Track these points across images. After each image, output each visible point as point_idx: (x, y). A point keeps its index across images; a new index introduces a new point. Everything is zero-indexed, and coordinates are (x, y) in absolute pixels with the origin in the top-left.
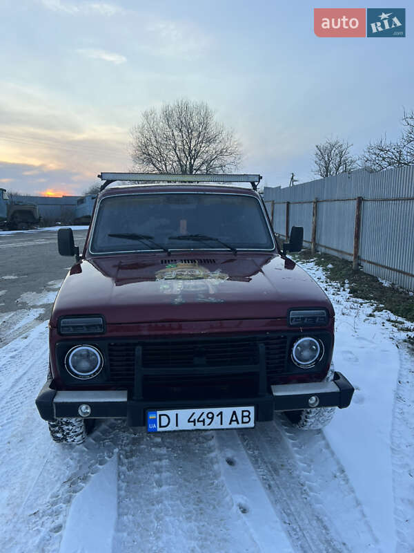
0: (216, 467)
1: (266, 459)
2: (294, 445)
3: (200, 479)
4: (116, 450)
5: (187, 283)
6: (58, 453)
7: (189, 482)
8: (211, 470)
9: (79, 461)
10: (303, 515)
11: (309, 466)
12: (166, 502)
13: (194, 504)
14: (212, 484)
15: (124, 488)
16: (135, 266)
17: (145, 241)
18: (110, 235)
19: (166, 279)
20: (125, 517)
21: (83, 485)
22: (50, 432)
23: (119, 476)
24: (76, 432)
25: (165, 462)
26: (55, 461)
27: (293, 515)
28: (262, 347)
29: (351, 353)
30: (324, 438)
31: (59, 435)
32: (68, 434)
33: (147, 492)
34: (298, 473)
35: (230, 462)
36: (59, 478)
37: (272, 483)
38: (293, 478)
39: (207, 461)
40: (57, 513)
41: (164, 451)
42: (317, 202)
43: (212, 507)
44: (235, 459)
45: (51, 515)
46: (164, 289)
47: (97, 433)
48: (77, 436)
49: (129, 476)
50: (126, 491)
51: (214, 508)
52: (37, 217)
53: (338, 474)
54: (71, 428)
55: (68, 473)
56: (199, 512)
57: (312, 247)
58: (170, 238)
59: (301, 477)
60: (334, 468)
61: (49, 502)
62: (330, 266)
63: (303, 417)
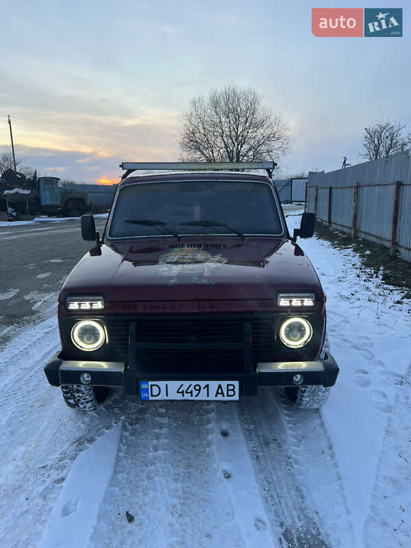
0: (210, 437)
1: (260, 433)
2: (289, 422)
3: (194, 447)
4: (123, 418)
5: (185, 266)
6: (73, 418)
7: (183, 449)
8: (206, 440)
9: (89, 425)
10: (284, 484)
11: (300, 441)
12: (158, 465)
13: (184, 468)
14: (204, 451)
15: (124, 450)
16: (150, 250)
17: (158, 227)
18: (126, 222)
19: (168, 263)
20: (120, 475)
21: (88, 445)
22: (63, 398)
23: (122, 440)
24: (86, 399)
25: (165, 430)
26: (69, 424)
27: (275, 484)
28: (248, 327)
29: (368, 338)
30: (320, 417)
31: (71, 401)
32: (79, 400)
33: (144, 455)
34: (287, 447)
35: (225, 434)
36: (69, 439)
37: (260, 454)
38: (281, 451)
39: (204, 432)
40: (63, 468)
41: (166, 420)
42: (358, 187)
43: (199, 471)
44: (230, 431)
45: (57, 469)
46: (163, 271)
47: (109, 402)
48: (87, 403)
49: (130, 440)
50: (125, 453)
51: (202, 472)
52: (88, 204)
53: (326, 450)
54: (81, 395)
55: (78, 435)
56: (188, 475)
57: (352, 233)
58: (181, 224)
59: (289, 451)
60: (324, 445)
61: (57, 458)
62: (368, 252)
63: (299, 396)
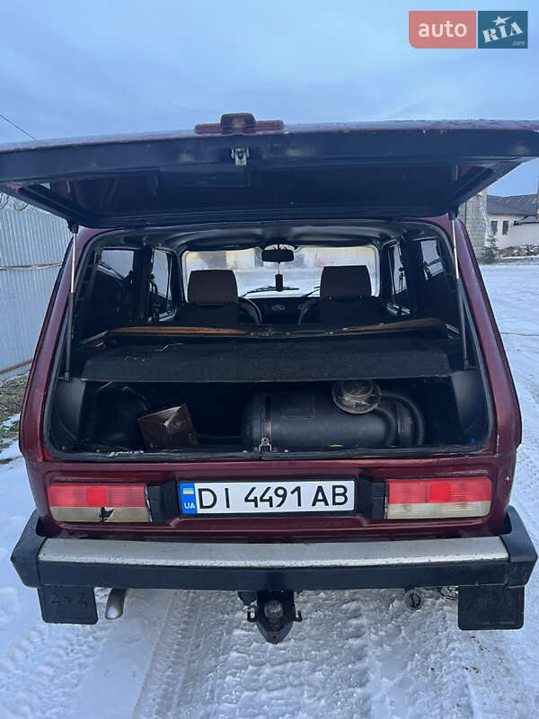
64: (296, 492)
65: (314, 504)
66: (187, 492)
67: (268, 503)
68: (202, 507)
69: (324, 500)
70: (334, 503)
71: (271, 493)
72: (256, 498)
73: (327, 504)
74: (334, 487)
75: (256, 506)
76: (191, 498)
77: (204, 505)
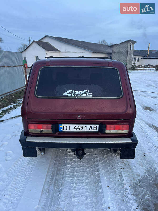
64: (85, 127)
65: (89, 130)
66: (60, 126)
67: (79, 129)
68: (64, 130)
69: (92, 129)
70: (94, 130)
71: (80, 127)
72: (76, 128)
73: (92, 130)
74: (94, 126)
75: (76, 130)
76: (62, 128)
77: (64, 129)
